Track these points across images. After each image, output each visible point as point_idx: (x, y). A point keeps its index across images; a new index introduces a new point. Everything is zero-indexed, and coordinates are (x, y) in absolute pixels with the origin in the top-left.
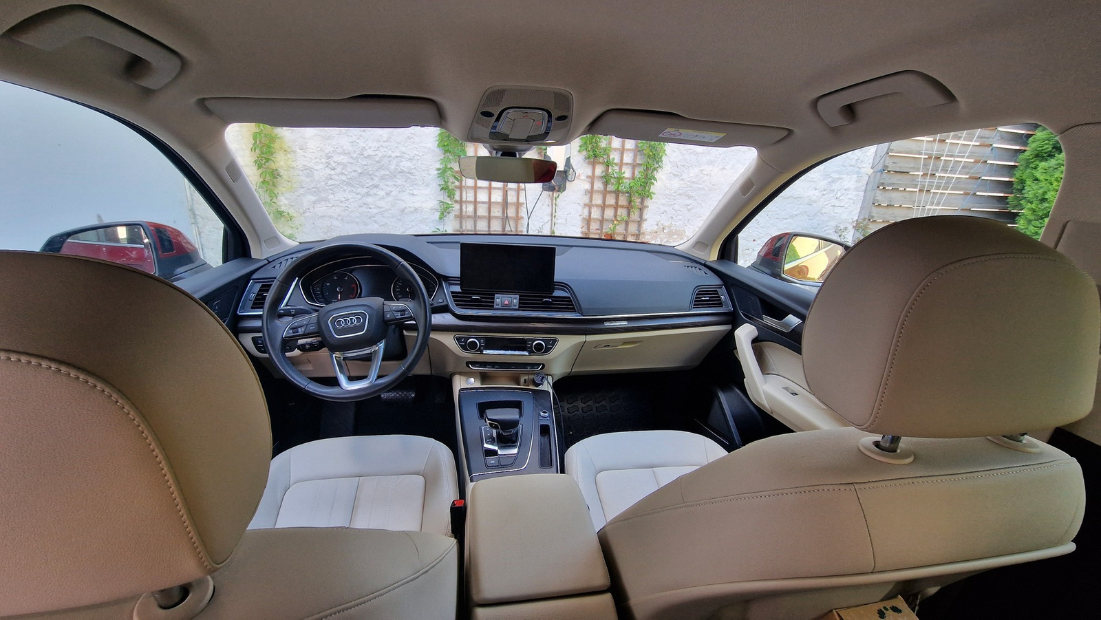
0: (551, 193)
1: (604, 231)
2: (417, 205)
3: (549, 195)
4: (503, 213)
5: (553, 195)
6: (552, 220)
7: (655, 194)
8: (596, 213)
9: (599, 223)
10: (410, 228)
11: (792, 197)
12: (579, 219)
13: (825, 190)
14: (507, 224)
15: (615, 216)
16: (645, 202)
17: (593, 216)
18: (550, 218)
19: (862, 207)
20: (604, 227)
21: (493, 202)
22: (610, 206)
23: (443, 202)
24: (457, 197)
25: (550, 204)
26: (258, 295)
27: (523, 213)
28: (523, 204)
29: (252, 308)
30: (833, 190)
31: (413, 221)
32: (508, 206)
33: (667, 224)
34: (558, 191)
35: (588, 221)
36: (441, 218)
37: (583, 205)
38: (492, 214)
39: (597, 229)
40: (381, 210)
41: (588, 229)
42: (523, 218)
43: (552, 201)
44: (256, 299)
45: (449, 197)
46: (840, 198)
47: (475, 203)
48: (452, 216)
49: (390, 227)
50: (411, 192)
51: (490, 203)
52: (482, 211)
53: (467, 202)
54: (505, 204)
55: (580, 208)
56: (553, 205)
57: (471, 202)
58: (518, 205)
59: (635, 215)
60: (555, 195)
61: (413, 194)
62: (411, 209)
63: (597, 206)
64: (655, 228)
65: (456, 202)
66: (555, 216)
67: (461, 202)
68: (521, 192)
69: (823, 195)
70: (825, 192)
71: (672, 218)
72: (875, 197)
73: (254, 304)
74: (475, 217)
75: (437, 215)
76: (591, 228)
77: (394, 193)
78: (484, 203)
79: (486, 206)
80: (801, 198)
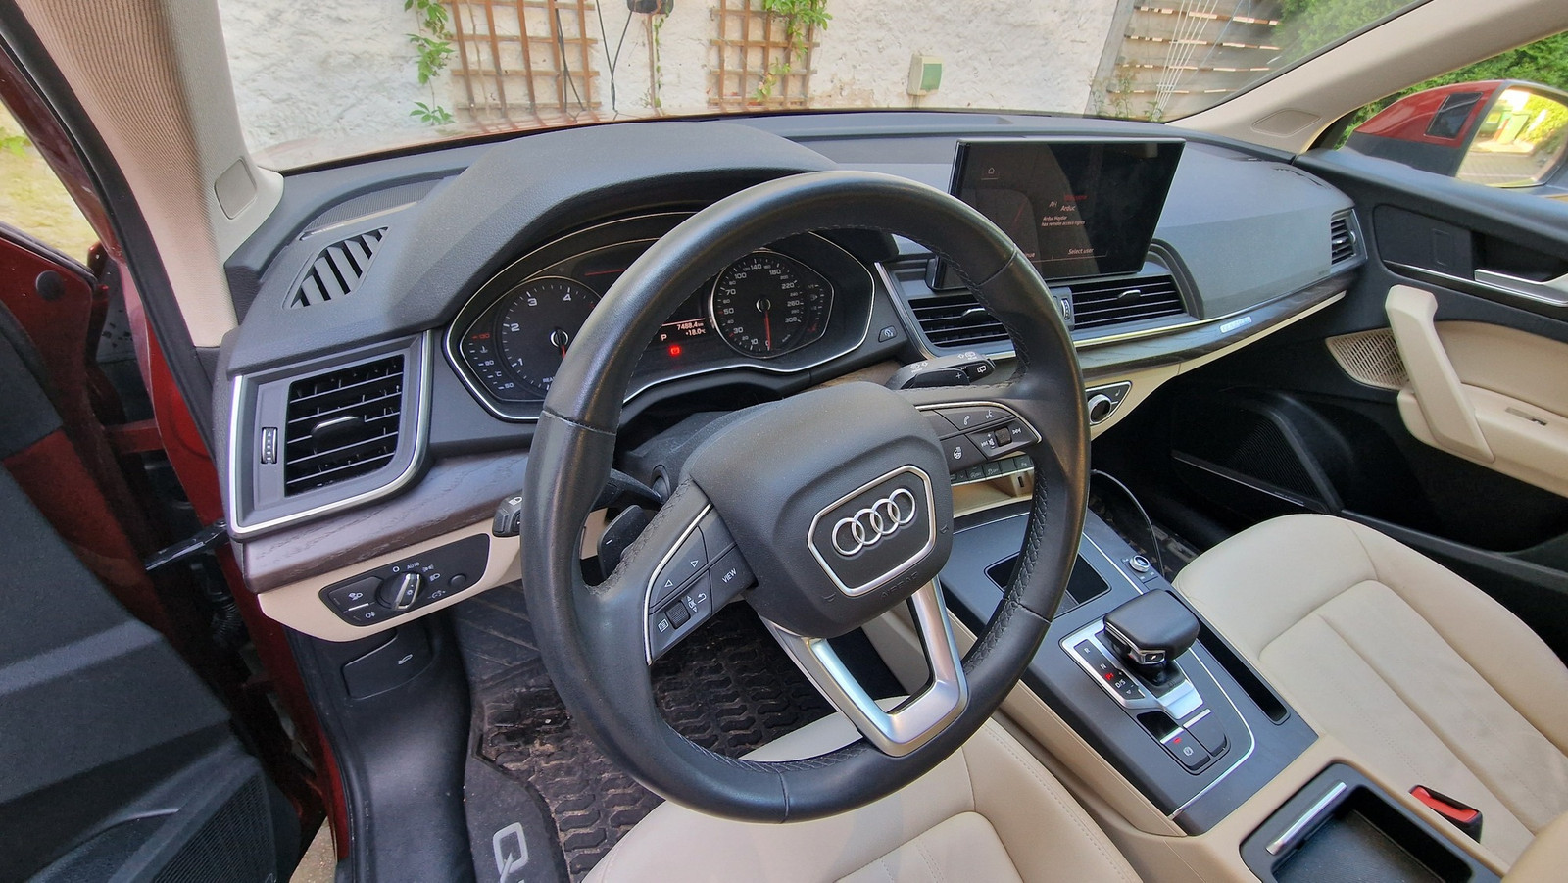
0: (645, 16)
1: (747, 96)
2: (357, 47)
3: (643, 22)
4: (557, 64)
5: (650, 19)
6: (652, 76)
7: (831, 18)
8: (732, 62)
9: (737, 81)
10: (353, 106)
11: (1024, 24)
12: (703, 72)
13: (1066, 12)
14: (569, 85)
15: (765, 65)
16: (815, 37)
17: (728, 66)
18: (649, 73)
19: (1108, 44)
20: (747, 90)
21: (531, 38)
22: (756, 44)
23: (417, 39)
24: (450, 27)
25: (646, 42)
26: (291, 431)
27: (597, 62)
28: (595, 41)
29: (291, 490)
30: (1076, 13)
31: (355, 88)
32: (566, 48)
33: (846, 79)
34: (661, 12)
35: (718, 78)
36: (424, 78)
37: (706, 43)
38: (534, 67)
39: (735, 94)
40: (267, 62)
41: (720, 93)
42: (597, 73)
43: (650, 33)
44: (291, 452)
45: (429, 24)
46: (1084, 27)
47: (493, 40)
48: (445, 73)
49: (302, 105)
50: (334, 13)
51: (525, 41)
52: (510, 60)
53: (473, 38)
54: (557, 41)
55: (701, 50)
56: (652, 44)
57: (483, 38)
58: (585, 44)
59: (796, 65)
60: (653, 23)
61: (339, 19)
62: (345, 59)
63: (733, 44)
64: (829, 87)
65: (449, 37)
66: (658, 69)
67: (460, 38)
68: (586, 13)
69: (1064, 20)
70: (1066, 16)
71: (854, 67)
72: (1128, 24)
73: (291, 472)
74: (499, 76)
75: (412, 72)
76: (725, 91)
77: (289, 16)
78: (511, 39)
79: (517, 47)
80: (1034, 26)
